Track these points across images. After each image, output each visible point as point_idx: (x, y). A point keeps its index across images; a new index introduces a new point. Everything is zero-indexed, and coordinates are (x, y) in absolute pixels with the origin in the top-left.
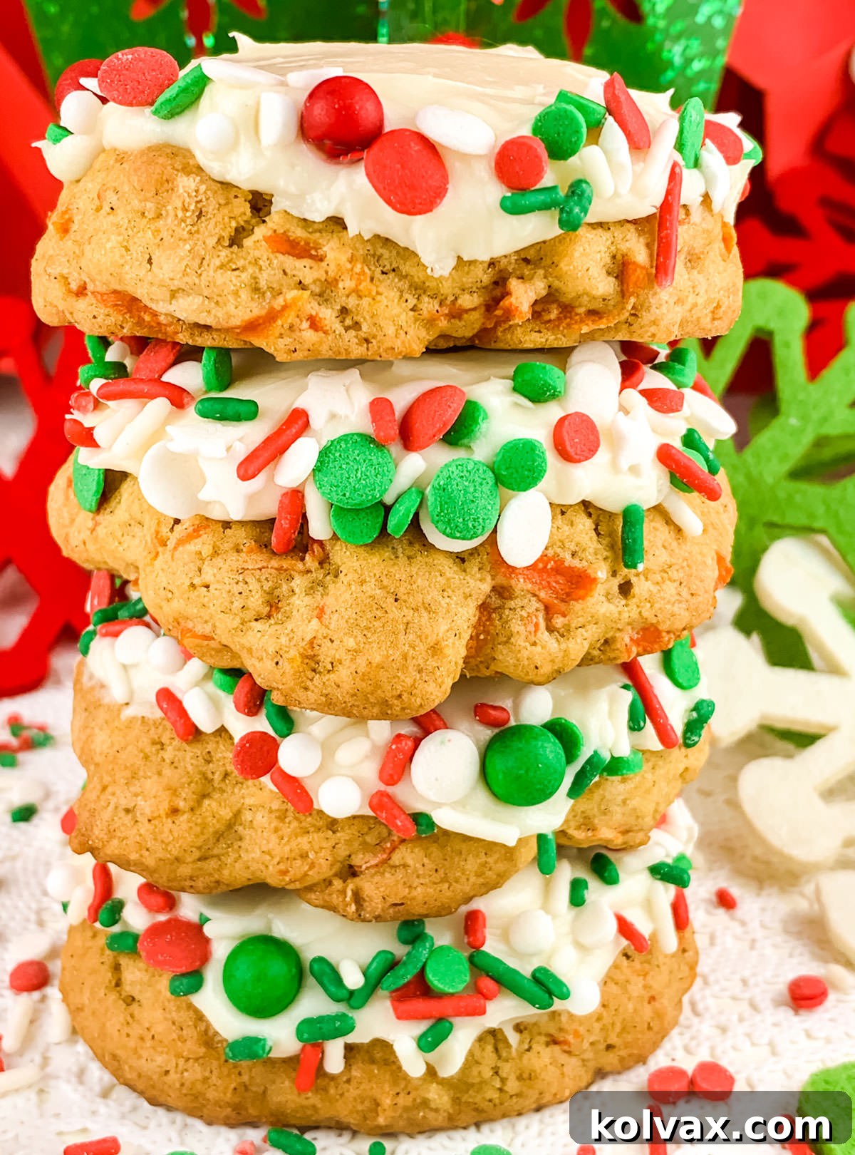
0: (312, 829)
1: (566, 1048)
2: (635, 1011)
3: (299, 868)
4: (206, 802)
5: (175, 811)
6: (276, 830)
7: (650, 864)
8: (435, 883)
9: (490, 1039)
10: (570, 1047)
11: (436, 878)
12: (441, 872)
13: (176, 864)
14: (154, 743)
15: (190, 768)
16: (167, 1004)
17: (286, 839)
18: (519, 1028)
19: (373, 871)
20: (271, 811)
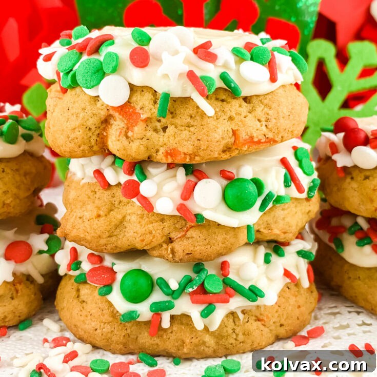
0: (154, 222)
1: (263, 323)
2: (292, 310)
3: (148, 238)
4: (112, 212)
5: (99, 216)
6: (140, 223)
7: (297, 250)
8: (205, 245)
9: (231, 317)
10: (265, 322)
11: (205, 243)
12: (207, 241)
13: (99, 239)
14: (92, 191)
15: (106, 200)
16: (97, 301)
17: (143, 226)
18: (243, 312)
19: (179, 240)
20: (138, 215)
